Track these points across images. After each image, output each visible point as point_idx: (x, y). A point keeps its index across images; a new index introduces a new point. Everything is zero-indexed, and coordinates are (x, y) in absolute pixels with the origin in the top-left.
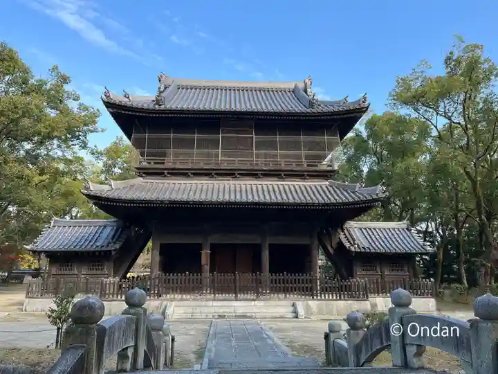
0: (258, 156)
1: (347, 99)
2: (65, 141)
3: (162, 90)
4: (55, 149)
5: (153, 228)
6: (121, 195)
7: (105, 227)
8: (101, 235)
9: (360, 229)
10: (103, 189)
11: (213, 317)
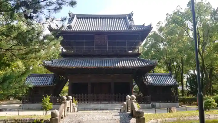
3: (70, 19)
5: (69, 77)
6: (57, 65)
7: (50, 77)
8: (48, 80)
9: (151, 76)
10: (50, 63)
11: (92, 110)
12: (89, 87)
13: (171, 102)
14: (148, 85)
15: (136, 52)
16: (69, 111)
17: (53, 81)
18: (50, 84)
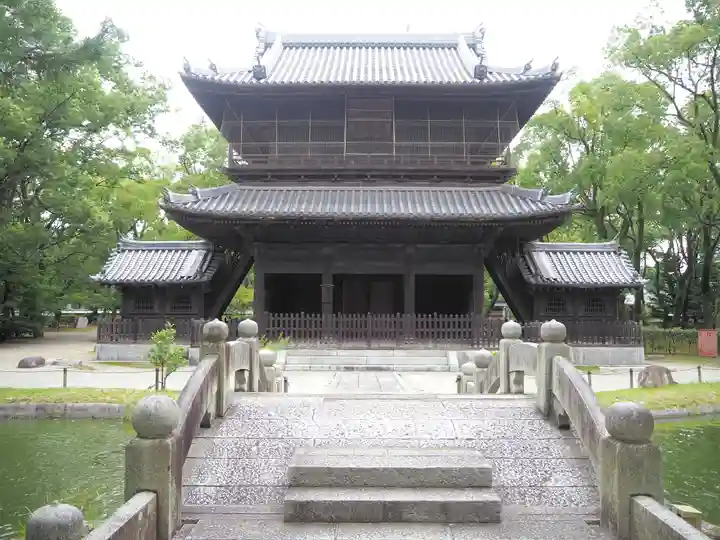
0: (398, 149)
1: (531, 65)
2: (125, 127)
3: (261, 50)
4: (110, 138)
5: (255, 253)
6: (211, 208)
7: (190, 251)
8: (186, 263)
9: (548, 253)
10: (186, 201)
11: (338, 369)
12: (327, 288)
13: (617, 343)
14: (537, 286)
15: (497, 164)
16: (246, 387)
17: (201, 267)
18: (192, 274)
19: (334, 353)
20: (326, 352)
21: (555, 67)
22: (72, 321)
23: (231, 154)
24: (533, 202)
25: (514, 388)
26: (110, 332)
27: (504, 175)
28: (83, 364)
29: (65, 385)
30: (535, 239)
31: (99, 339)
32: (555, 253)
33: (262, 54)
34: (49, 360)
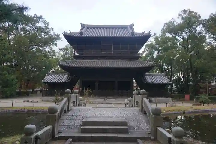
0: (114, 52)
6: (70, 65)
7: (65, 75)
8: (64, 78)
9: (149, 76)
10: (64, 63)
11: (99, 103)
12: (97, 84)
14: (146, 84)
16: (75, 105)
17: (67, 79)
18: (65, 81)
19: (98, 99)
20: (96, 99)
21: (150, 33)
22: (36, 92)
23: (75, 53)
24: (145, 64)
25: (136, 105)
26: (45, 94)
27: (138, 58)
28: (39, 102)
29: (34, 106)
30: (146, 72)
31: (43, 96)
32: (150, 76)
33: (82, 30)
34: (30, 100)
